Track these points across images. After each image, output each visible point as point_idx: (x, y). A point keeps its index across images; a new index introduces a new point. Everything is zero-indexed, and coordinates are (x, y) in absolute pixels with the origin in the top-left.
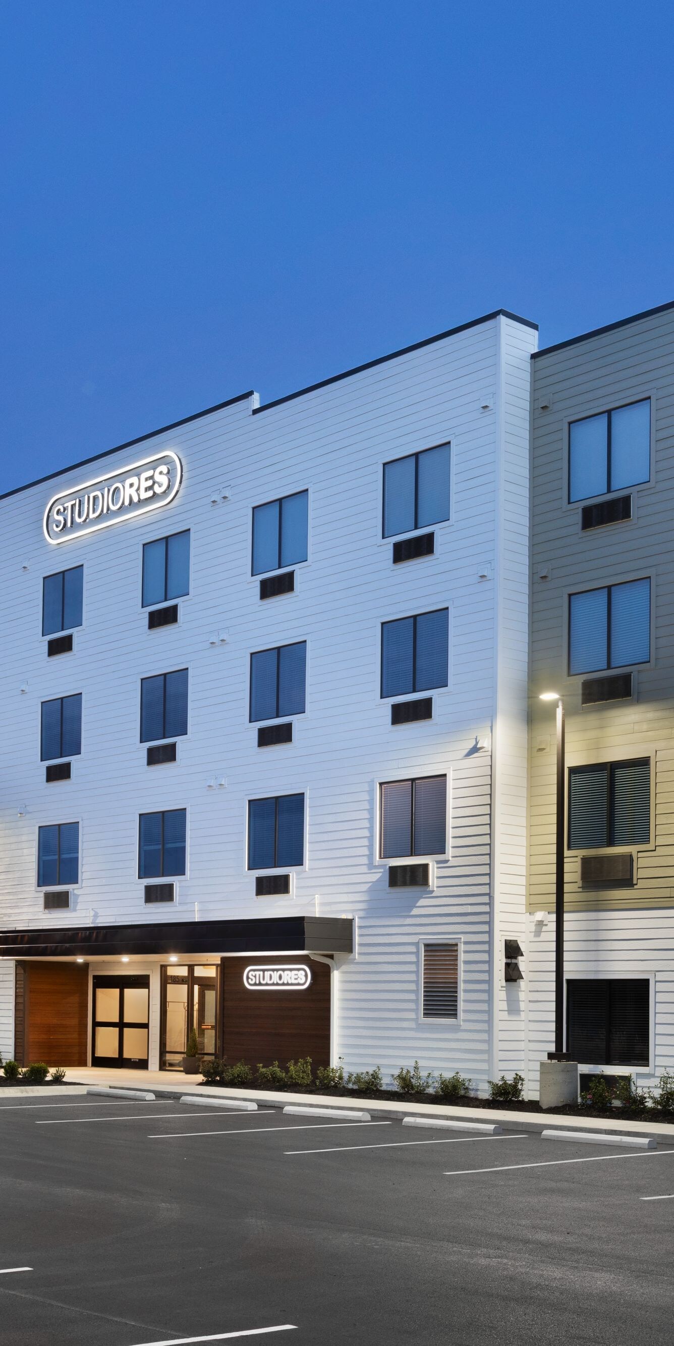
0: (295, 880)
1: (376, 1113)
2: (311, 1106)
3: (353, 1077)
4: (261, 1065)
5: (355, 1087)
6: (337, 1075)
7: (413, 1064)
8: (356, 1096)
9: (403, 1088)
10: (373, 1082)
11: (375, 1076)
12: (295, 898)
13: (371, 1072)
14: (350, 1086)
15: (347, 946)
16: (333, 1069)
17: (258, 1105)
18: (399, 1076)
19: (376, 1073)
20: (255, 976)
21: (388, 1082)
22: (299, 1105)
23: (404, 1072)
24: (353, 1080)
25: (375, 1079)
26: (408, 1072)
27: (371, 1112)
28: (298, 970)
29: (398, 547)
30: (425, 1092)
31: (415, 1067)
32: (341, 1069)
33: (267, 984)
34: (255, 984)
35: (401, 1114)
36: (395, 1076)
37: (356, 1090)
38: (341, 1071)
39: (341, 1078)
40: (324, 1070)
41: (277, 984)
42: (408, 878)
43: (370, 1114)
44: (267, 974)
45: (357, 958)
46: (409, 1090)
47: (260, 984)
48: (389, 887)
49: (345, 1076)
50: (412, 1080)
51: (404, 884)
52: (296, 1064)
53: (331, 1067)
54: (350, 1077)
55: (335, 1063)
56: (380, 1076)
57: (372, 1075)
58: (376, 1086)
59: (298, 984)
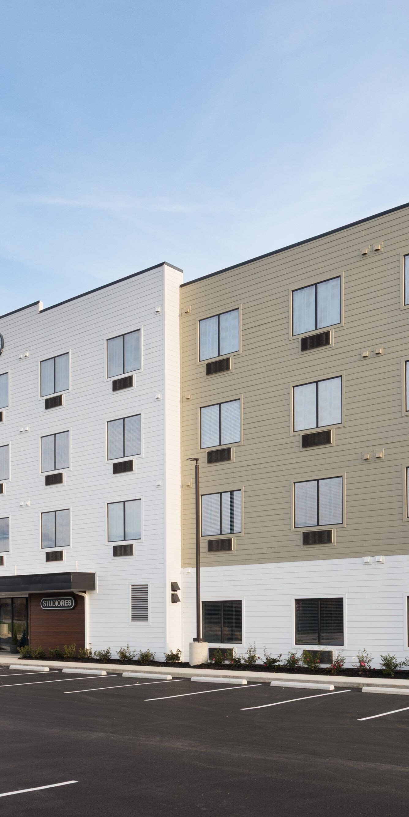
0: (65, 553)
1: (109, 671)
2: (76, 668)
3: (97, 653)
4: (50, 648)
5: (98, 658)
6: (89, 652)
7: (127, 646)
8: (99, 662)
9: (122, 658)
10: (107, 655)
11: (108, 652)
12: (66, 562)
13: (106, 650)
14: (95, 657)
15: (93, 587)
16: (86, 649)
17: (50, 669)
18: (120, 652)
19: (108, 650)
20: (46, 603)
21: (115, 655)
22: (70, 668)
23: (122, 650)
24: (97, 654)
25: (108, 654)
26: (124, 650)
27: (107, 670)
28: (68, 599)
29: (115, 383)
30: (133, 659)
31: (127, 647)
32: (90, 649)
33: (52, 607)
34: (46, 607)
35: (121, 671)
36: (118, 652)
37: (99, 659)
38: (91, 650)
39: (91, 653)
40: (82, 650)
41: (58, 607)
42: (123, 551)
43: (106, 671)
44: (52, 602)
45: (97, 592)
46: (125, 659)
47: (49, 607)
48: (113, 556)
49: (93, 652)
50: (126, 654)
51: (121, 555)
52: (68, 647)
53: (86, 648)
54: (95, 653)
55: (87, 646)
56: (110, 652)
57: (106, 652)
58: (108, 657)
59: (68, 606)
